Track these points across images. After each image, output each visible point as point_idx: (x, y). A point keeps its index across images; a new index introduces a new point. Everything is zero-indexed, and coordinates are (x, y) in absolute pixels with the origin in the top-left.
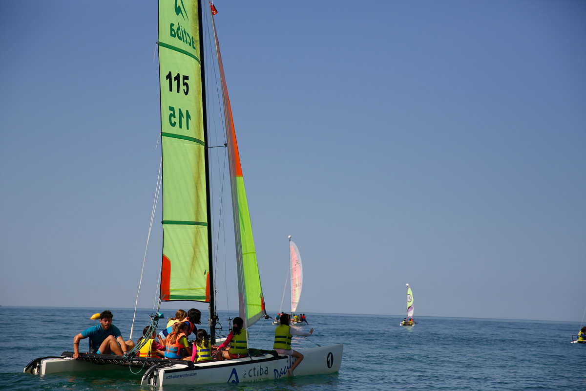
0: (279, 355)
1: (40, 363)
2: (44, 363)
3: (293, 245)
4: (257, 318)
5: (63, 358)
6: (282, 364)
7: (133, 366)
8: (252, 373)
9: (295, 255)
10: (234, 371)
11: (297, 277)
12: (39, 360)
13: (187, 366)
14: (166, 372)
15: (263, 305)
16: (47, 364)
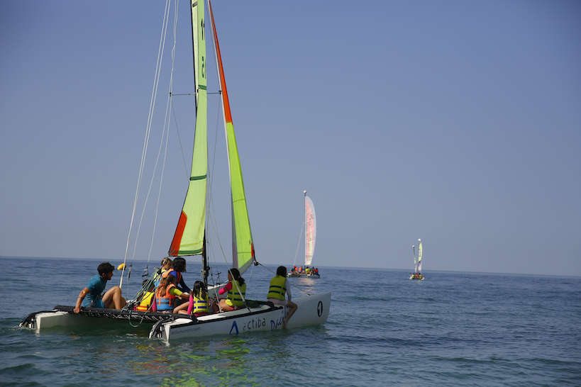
0: (275, 306)
1: (35, 318)
2: (39, 318)
3: (308, 199)
4: (247, 266)
5: (55, 312)
6: (278, 315)
7: (133, 320)
8: (251, 325)
9: (310, 210)
10: (235, 324)
11: (311, 231)
12: (33, 315)
13: (191, 321)
14: (172, 327)
15: (253, 252)
16: (42, 319)
